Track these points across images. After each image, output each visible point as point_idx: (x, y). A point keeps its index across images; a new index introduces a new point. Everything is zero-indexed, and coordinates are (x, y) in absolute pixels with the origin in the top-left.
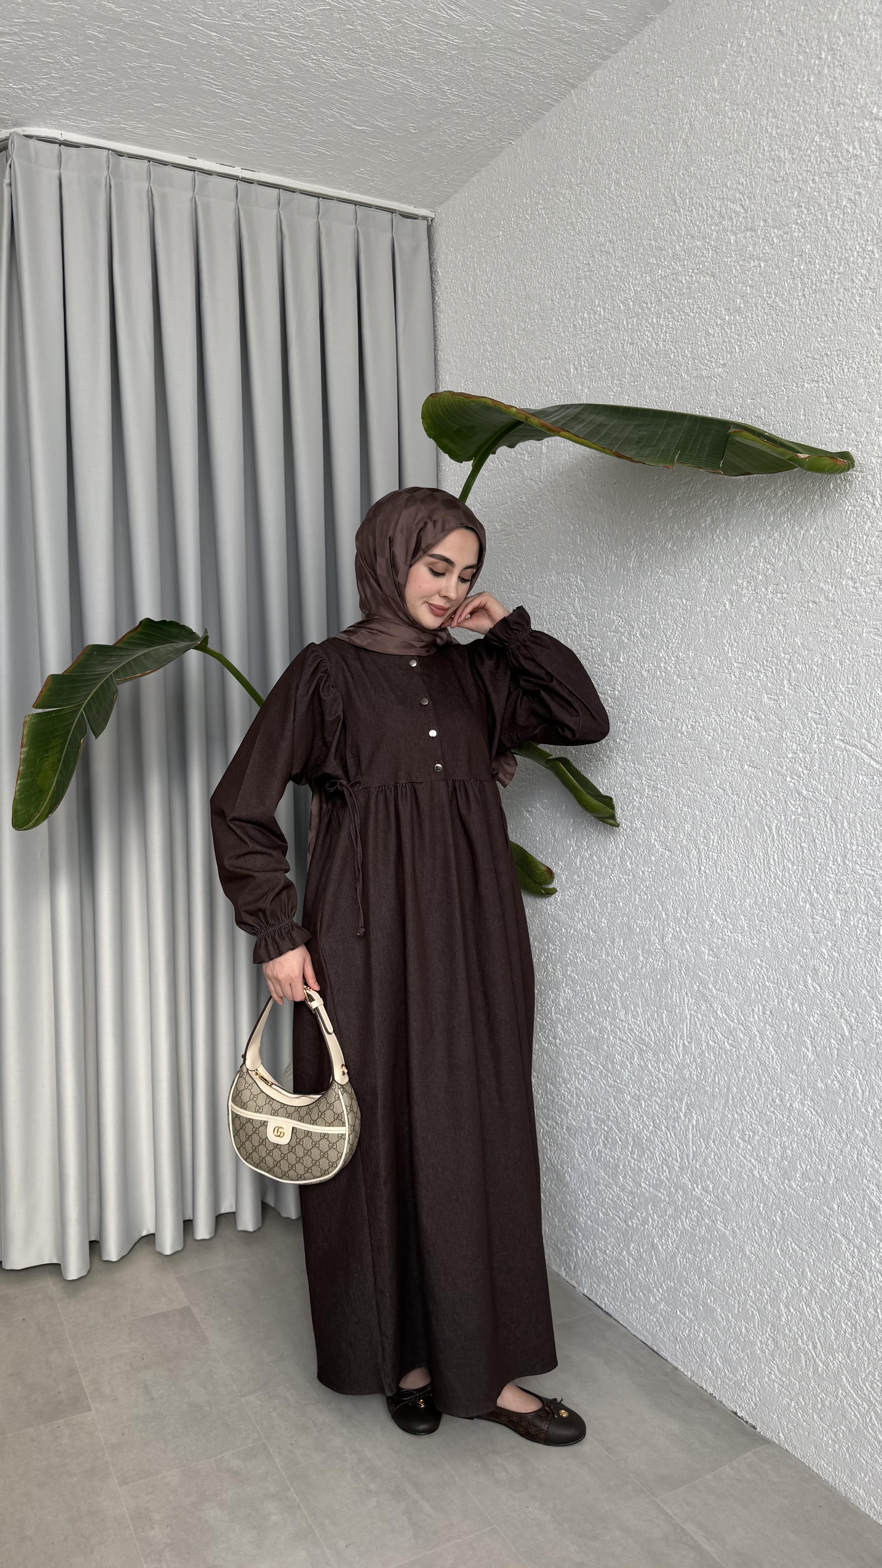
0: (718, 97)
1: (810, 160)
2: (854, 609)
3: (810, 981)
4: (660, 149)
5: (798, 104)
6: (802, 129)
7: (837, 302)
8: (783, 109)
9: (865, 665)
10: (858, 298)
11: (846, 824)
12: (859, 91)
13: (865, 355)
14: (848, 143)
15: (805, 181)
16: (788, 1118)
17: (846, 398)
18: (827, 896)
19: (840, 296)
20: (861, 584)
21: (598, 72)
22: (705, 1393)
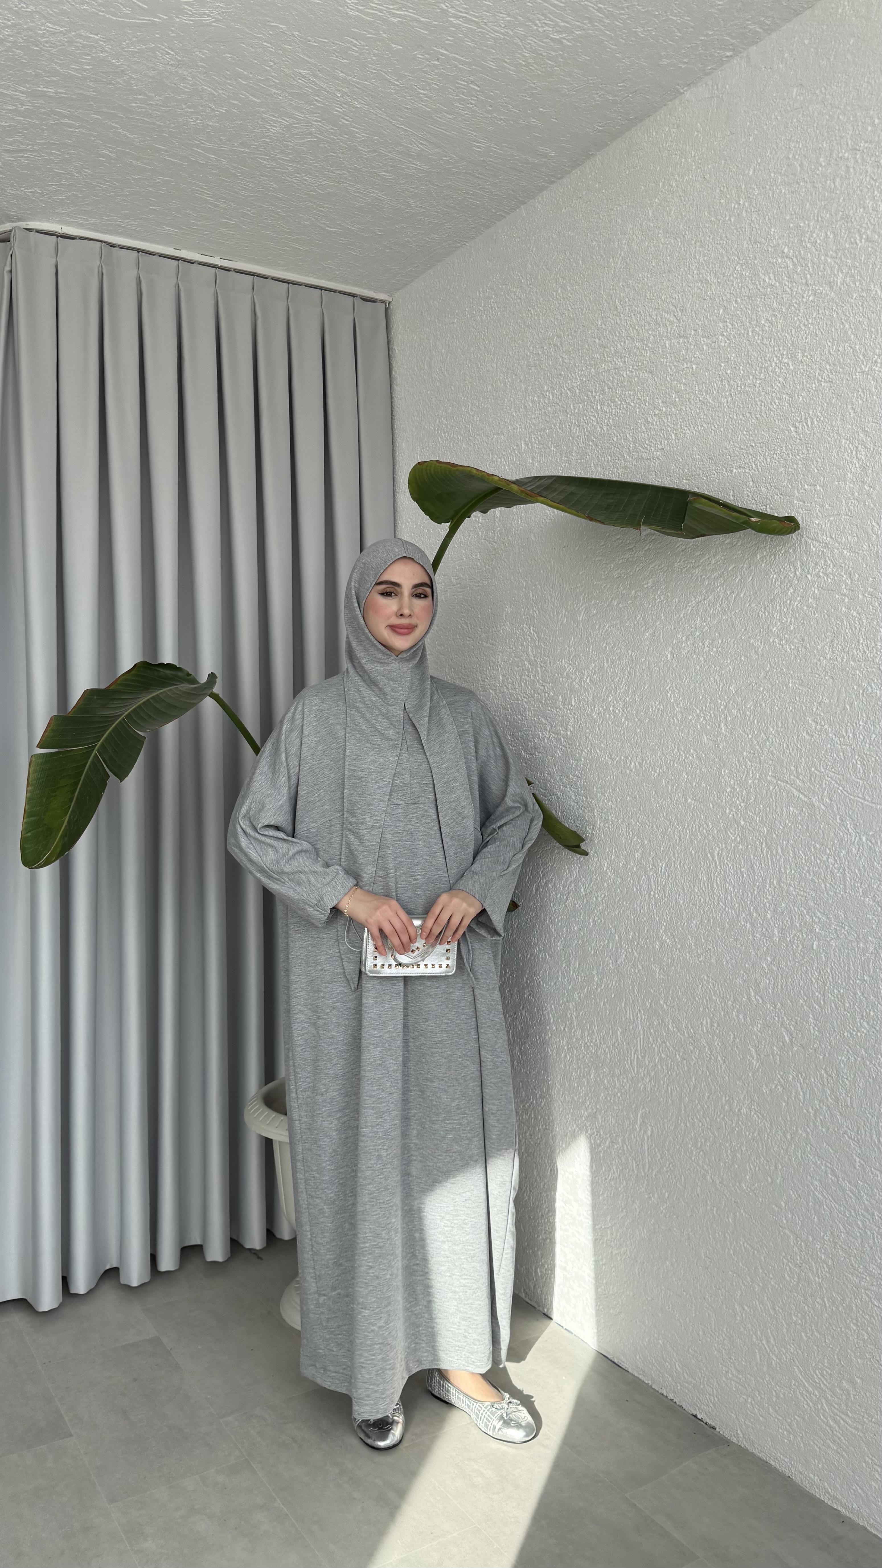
0: (652, 225)
1: (733, 285)
2: (780, 662)
3: (753, 994)
4: (602, 263)
5: (721, 238)
6: (726, 259)
7: (759, 403)
8: (709, 241)
9: (791, 711)
10: (777, 401)
11: (779, 851)
12: (772, 233)
13: (784, 448)
14: (764, 274)
15: (729, 301)
16: (737, 1123)
17: (769, 483)
18: (765, 916)
19: (762, 398)
20: (786, 641)
21: (545, 193)
22: (665, 1399)
